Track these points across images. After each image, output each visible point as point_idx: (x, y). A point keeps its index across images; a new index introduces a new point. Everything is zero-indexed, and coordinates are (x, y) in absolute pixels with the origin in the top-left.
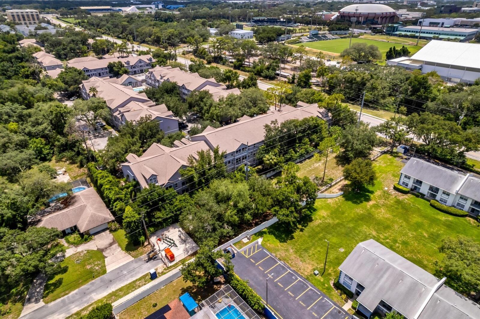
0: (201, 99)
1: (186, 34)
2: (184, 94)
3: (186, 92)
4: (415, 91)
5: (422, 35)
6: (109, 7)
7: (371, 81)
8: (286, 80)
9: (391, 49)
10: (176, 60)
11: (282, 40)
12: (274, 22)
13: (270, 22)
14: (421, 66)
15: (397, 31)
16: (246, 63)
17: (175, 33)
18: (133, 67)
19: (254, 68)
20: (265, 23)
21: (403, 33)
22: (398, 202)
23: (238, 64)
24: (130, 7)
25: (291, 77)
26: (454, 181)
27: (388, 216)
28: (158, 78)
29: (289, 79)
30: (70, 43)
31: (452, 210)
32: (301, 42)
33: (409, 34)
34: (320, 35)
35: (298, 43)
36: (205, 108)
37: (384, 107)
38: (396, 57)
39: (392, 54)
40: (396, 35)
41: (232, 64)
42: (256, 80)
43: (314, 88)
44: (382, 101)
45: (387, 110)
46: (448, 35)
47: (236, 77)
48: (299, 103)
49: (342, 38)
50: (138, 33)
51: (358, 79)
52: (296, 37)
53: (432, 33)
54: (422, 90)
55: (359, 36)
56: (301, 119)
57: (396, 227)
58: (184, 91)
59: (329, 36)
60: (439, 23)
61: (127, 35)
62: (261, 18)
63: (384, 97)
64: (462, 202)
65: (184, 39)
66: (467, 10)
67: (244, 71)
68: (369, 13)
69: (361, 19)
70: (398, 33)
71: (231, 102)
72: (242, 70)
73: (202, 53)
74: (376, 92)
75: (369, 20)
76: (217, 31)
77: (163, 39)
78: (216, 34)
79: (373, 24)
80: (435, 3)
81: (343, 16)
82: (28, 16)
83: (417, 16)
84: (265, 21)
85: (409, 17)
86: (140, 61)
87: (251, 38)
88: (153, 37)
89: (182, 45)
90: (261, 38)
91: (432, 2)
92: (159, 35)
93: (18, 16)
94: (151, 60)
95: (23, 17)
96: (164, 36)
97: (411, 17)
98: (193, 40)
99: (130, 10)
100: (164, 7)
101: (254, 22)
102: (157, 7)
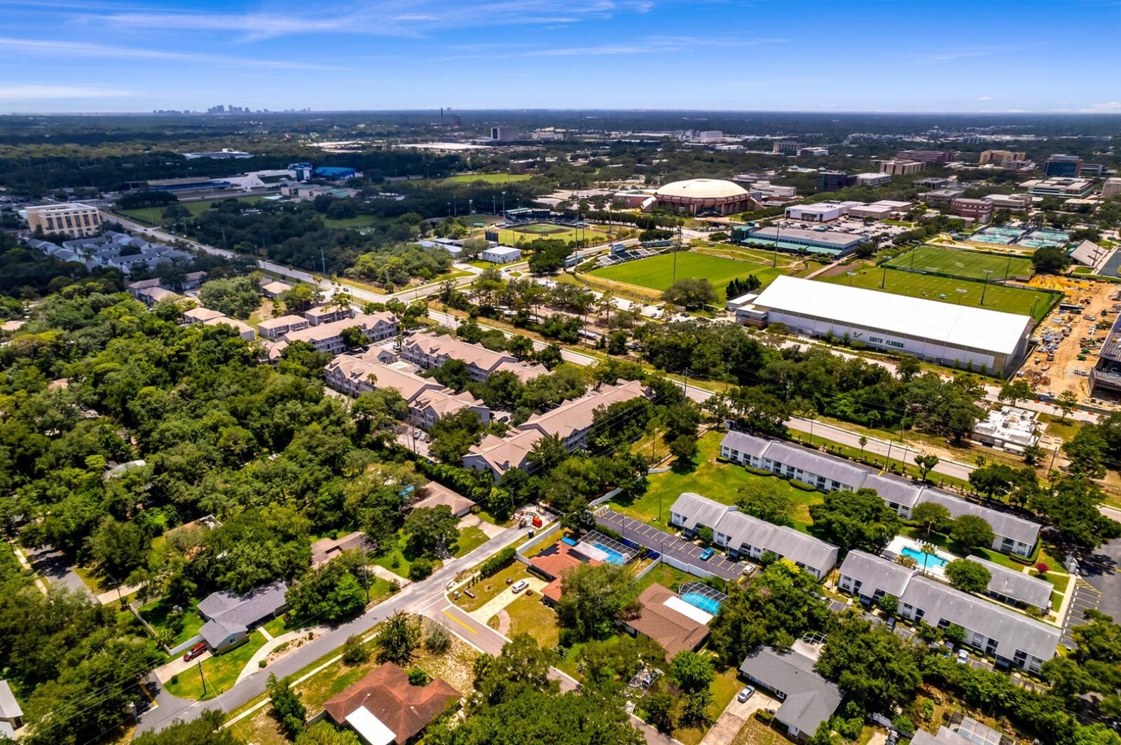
0: (507, 381)
1: (416, 263)
2: (473, 373)
3: (477, 371)
5: (781, 245)
7: (699, 347)
8: (592, 343)
9: (731, 283)
10: (427, 316)
11: (570, 266)
12: (545, 217)
13: (538, 217)
14: (767, 313)
15: (747, 237)
16: (532, 317)
17: (401, 261)
18: (370, 332)
19: (547, 327)
20: (529, 219)
21: (757, 242)
22: (719, 470)
23: (520, 320)
25: (599, 338)
26: (761, 446)
27: (710, 481)
28: (427, 352)
29: (597, 343)
30: (237, 290)
31: (762, 472)
32: (599, 267)
33: (765, 243)
34: (628, 251)
35: (596, 268)
36: (514, 392)
37: (716, 377)
38: (741, 294)
39: (735, 290)
40: (746, 244)
41: (510, 319)
42: (558, 350)
43: (632, 354)
44: (712, 370)
45: (719, 380)
46: (819, 246)
47: (529, 343)
48: (619, 381)
49: (663, 253)
51: (683, 346)
52: (590, 255)
53: (797, 243)
54: (753, 357)
55: (689, 248)
56: (625, 400)
57: (716, 488)
58: (472, 370)
59: (642, 251)
60: (815, 216)
62: (521, 210)
63: (714, 365)
64: (768, 464)
65: (414, 271)
66: (867, 180)
67: (531, 330)
68: (704, 199)
69: (693, 209)
70: (748, 241)
71: (543, 383)
73: (458, 300)
74: (704, 360)
75: (706, 209)
76: (459, 249)
77: (383, 274)
78: (459, 256)
79: (712, 215)
80: (826, 152)
81: (662, 202)
82: (77, 218)
83: (786, 194)
84: (529, 216)
85: (774, 195)
86: (381, 323)
87: (517, 260)
88: (359, 268)
89: (413, 281)
90: (541, 267)
91: (820, 149)
92: (373, 266)
93: (59, 219)
94: (393, 319)
95: (68, 220)
96: (384, 269)
97: (777, 195)
98: (430, 273)
99: (247, 183)
100: (313, 172)
101: (510, 218)
102: (300, 175)
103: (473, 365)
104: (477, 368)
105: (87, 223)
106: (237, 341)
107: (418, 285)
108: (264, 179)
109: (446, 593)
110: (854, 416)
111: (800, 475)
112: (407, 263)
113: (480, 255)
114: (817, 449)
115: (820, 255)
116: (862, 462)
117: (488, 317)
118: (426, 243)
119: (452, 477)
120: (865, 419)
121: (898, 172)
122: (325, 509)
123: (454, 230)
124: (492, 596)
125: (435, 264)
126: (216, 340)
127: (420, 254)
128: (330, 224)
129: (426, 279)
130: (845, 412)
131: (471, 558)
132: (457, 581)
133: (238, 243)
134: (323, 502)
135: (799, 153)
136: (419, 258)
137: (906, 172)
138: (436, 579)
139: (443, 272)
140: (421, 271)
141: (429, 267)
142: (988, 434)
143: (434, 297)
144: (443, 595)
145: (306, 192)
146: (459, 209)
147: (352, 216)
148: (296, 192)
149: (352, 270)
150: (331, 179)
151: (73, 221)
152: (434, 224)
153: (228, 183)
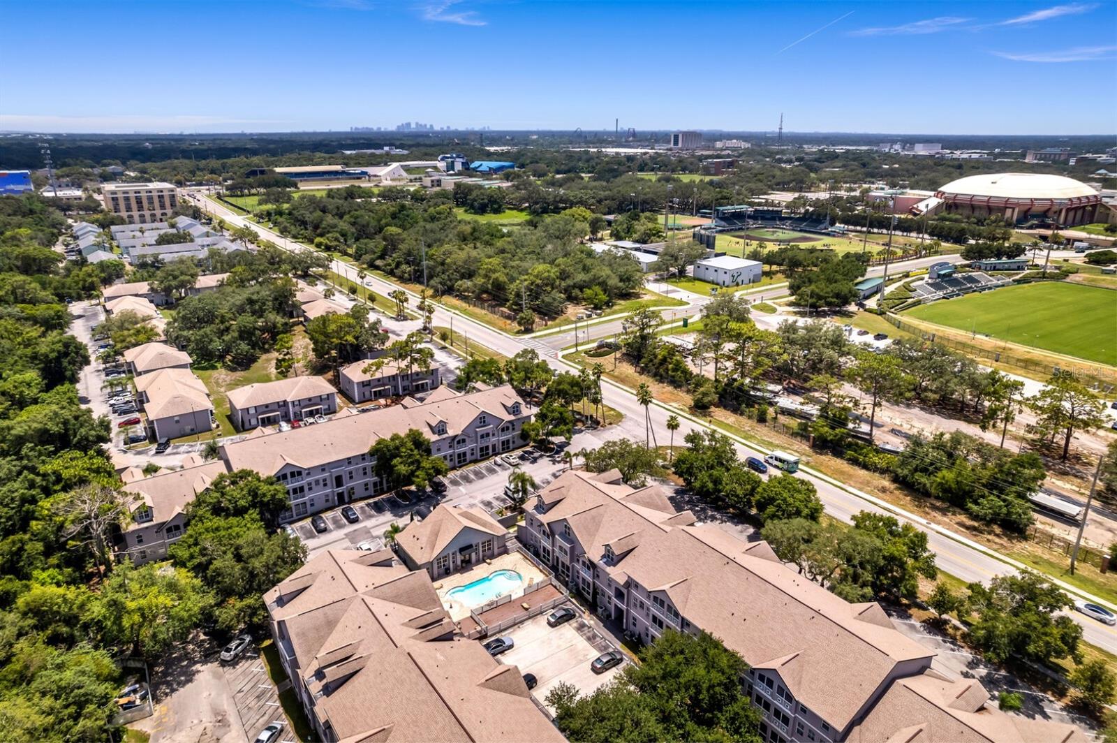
1: (581, 277)
6: (338, 167)
12: (773, 219)
13: (763, 219)
18: (457, 441)
20: (751, 222)
24: (386, 164)
28: (594, 553)
32: (918, 303)
34: (956, 276)
35: (914, 304)
41: (794, 423)
50: (431, 263)
52: (892, 279)
55: (1066, 275)
59: (983, 277)
61: (398, 265)
62: (739, 208)
65: (576, 292)
67: (865, 466)
69: (1012, 215)
72: (854, 462)
76: (653, 258)
77: (518, 295)
78: (653, 268)
79: (1046, 226)
81: (953, 204)
82: (150, 199)
84: (750, 217)
86: (483, 419)
87: (755, 280)
88: (479, 281)
89: (572, 310)
90: (820, 298)
92: (503, 278)
94: (515, 409)
95: (139, 201)
96: (520, 285)
98: (604, 298)
99: (388, 174)
100: (466, 165)
101: (722, 219)
102: (451, 167)
103: (769, 678)
104: (789, 698)
105: (163, 206)
107: (580, 319)
108: (408, 170)
112: (564, 275)
113: (690, 269)
117: (736, 410)
118: (598, 247)
123: (642, 229)
125: (614, 281)
127: (589, 262)
128: (460, 213)
129: (596, 308)
133: (321, 235)
136: (586, 269)
139: (626, 296)
140: (588, 292)
141: (603, 285)
143: (612, 348)
145: (449, 183)
146: (650, 206)
147: (497, 211)
148: (439, 183)
149: (468, 283)
150: (487, 175)
151: (145, 204)
152: (609, 223)
153: (365, 173)
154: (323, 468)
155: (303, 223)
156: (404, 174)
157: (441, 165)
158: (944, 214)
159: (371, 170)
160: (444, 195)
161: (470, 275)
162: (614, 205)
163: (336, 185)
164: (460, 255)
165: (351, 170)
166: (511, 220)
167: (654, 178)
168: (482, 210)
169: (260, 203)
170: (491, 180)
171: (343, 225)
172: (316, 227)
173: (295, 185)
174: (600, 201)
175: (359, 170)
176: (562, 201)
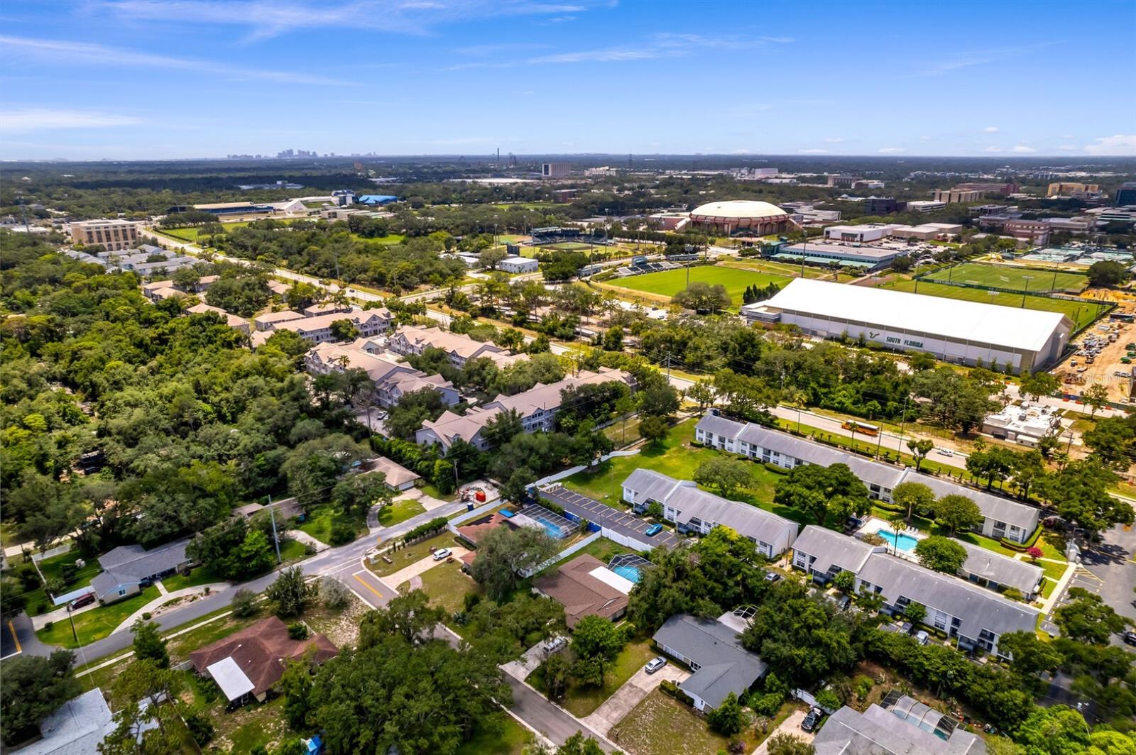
0: (483, 367)
1: (428, 269)
2: (454, 362)
4: (743, 349)
5: (812, 259)
6: (248, 204)
8: (589, 340)
9: (748, 288)
10: (425, 314)
11: (586, 275)
12: (573, 236)
13: (568, 236)
14: (780, 314)
15: (777, 252)
16: (531, 317)
18: (363, 326)
19: (544, 324)
20: (558, 238)
21: (787, 256)
23: (519, 319)
24: (287, 200)
25: (596, 336)
26: (737, 429)
27: (679, 463)
28: (413, 342)
29: (593, 340)
30: (243, 289)
32: (617, 277)
33: (795, 257)
34: (650, 264)
36: (489, 377)
38: (756, 301)
39: (752, 295)
40: (776, 259)
41: (509, 319)
42: (548, 342)
43: (628, 350)
46: (852, 260)
47: (520, 337)
48: (602, 368)
49: (687, 266)
50: (341, 266)
51: (677, 338)
52: (610, 267)
53: (829, 257)
54: (749, 349)
55: (716, 262)
58: (453, 358)
59: (665, 264)
60: (855, 236)
61: (319, 269)
62: (551, 229)
63: (709, 358)
64: (744, 448)
65: (425, 277)
66: (918, 206)
68: (739, 219)
69: (728, 229)
70: (778, 256)
71: (520, 369)
72: (526, 328)
73: (460, 301)
74: (699, 353)
75: (741, 229)
76: (477, 261)
77: (392, 279)
78: (476, 266)
79: (748, 235)
80: (882, 185)
81: (697, 223)
82: (116, 232)
83: (830, 218)
84: (558, 235)
85: (817, 219)
86: (374, 318)
87: (535, 270)
88: (370, 274)
89: (423, 287)
90: (553, 274)
91: (876, 182)
92: (384, 271)
93: (99, 233)
94: (388, 315)
95: (108, 234)
96: (394, 273)
97: (820, 219)
98: (441, 280)
99: (290, 208)
100: (355, 199)
101: (537, 237)
102: (343, 201)
103: (454, 354)
104: (458, 356)
105: (125, 238)
106: (222, 328)
107: (426, 290)
108: (307, 204)
109: (364, 558)
110: (852, 408)
111: (776, 458)
112: (418, 268)
113: (497, 267)
114: (805, 437)
115: (851, 268)
116: (852, 450)
117: (486, 316)
119: (400, 451)
120: (864, 411)
121: (954, 200)
122: (259, 475)
123: (475, 244)
124: (410, 562)
125: (447, 271)
126: (202, 326)
127: (434, 261)
128: (354, 237)
129: (436, 284)
130: (843, 404)
131: (401, 528)
132: (379, 548)
133: (261, 254)
134: (258, 467)
135: (853, 186)
136: (431, 265)
137: (962, 200)
138: (358, 545)
140: (432, 277)
141: (441, 273)
142: (1001, 426)
143: (439, 300)
144: (359, 560)
145: (344, 214)
146: (490, 230)
147: (383, 235)
148: (335, 215)
149: (363, 276)
150: (374, 207)
151: (112, 235)
152: (458, 241)
153: (272, 208)
154: (312, 332)
155: (245, 248)
156: (304, 208)
157: (335, 200)
158: (689, 229)
159: (276, 205)
160: (341, 224)
161: (365, 271)
162: (468, 229)
163: (251, 218)
164: (358, 260)
165: (259, 205)
166: (393, 241)
167: (506, 208)
168: (371, 235)
169: (199, 234)
170: (377, 211)
171: (274, 246)
172: (255, 249)
173: (217, 220)
174: (457, 226)
175: (265, 205)
176: (429, 227)
